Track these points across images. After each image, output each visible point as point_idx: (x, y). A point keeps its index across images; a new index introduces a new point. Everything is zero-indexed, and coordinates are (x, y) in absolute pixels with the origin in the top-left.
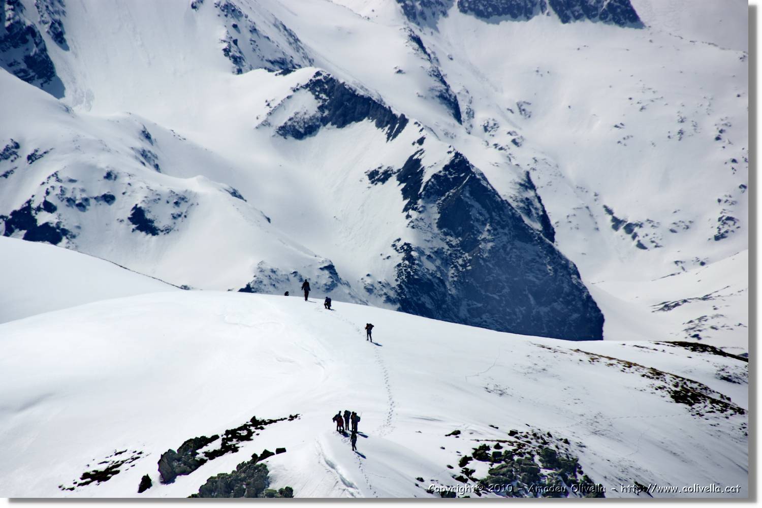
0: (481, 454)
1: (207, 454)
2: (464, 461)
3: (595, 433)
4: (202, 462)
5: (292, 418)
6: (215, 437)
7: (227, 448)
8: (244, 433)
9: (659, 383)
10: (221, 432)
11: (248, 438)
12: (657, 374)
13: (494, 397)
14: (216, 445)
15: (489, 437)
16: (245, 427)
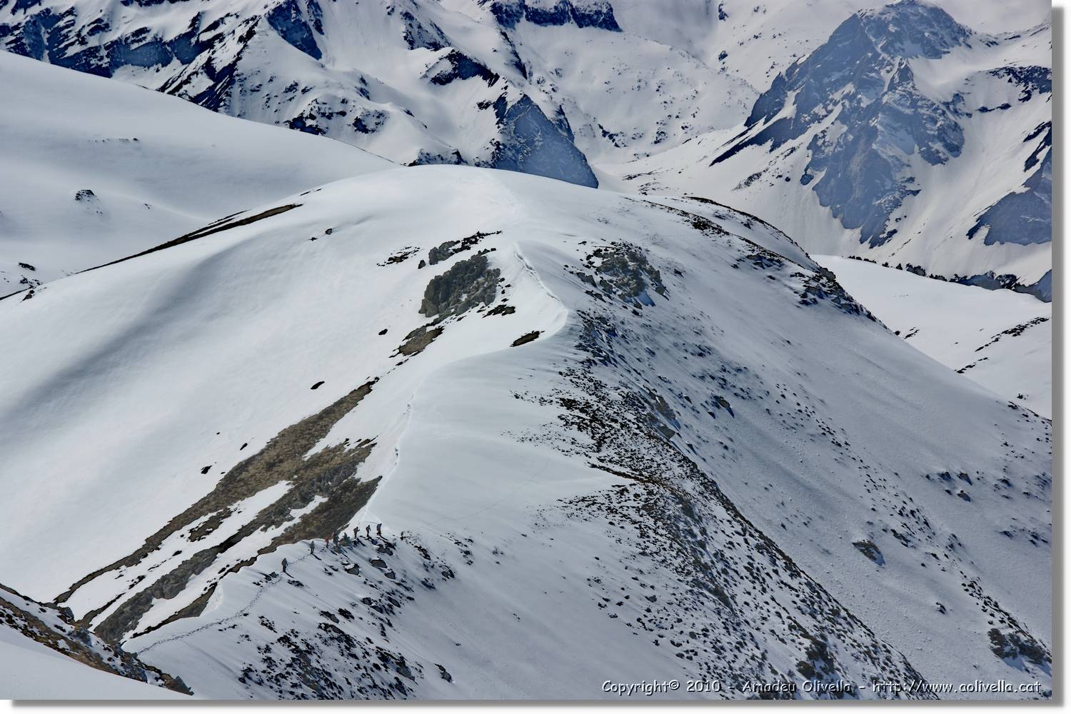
0: (597, 253)
1: (454, 250)
2: (589, 257)
3: (654, 244)
4: (452, 254)
5: (498, 233)
6: (458, 242)
7: (465, 247)
8: (474, 240)
9: (686, 218)
10: (461, 239)
11: (476, 242)
12: (685, 214)
13: (603, 224)
14: (459, 246)
15: (601, 245)
16: (473, 237)
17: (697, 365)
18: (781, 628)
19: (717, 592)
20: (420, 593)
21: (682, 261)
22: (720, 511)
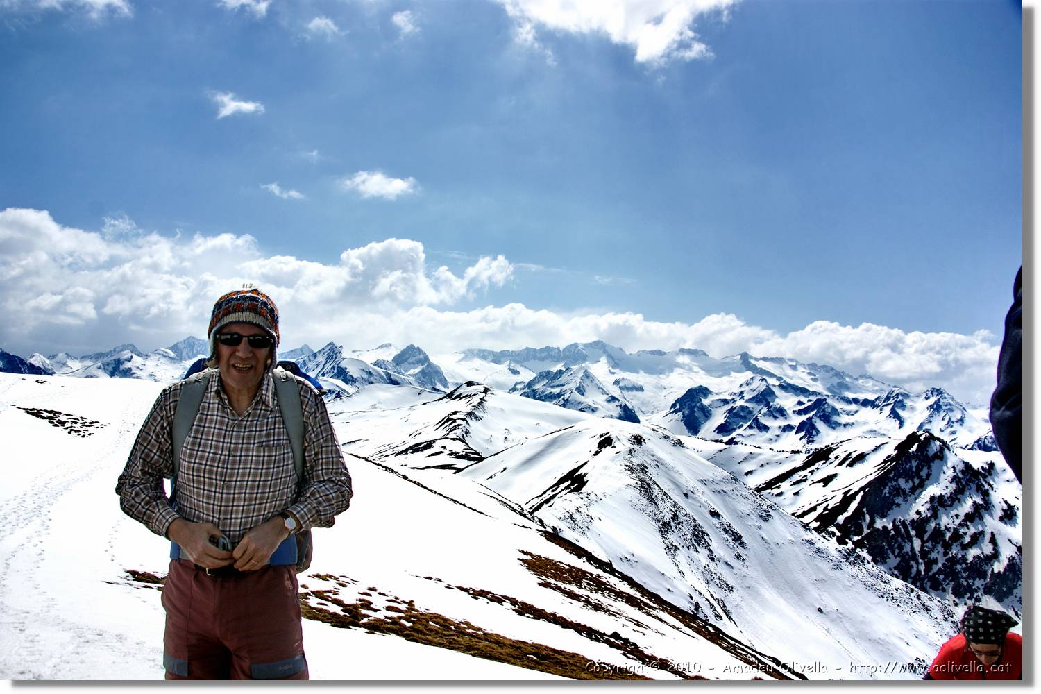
17: (652, 458)
18: (668, 510)
19: (655, 503)
20: (595, 503)
21: (650, 437)
22: (656, 487)
